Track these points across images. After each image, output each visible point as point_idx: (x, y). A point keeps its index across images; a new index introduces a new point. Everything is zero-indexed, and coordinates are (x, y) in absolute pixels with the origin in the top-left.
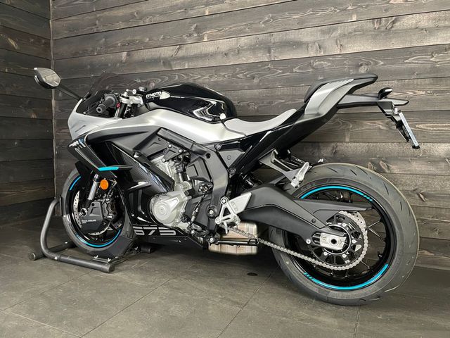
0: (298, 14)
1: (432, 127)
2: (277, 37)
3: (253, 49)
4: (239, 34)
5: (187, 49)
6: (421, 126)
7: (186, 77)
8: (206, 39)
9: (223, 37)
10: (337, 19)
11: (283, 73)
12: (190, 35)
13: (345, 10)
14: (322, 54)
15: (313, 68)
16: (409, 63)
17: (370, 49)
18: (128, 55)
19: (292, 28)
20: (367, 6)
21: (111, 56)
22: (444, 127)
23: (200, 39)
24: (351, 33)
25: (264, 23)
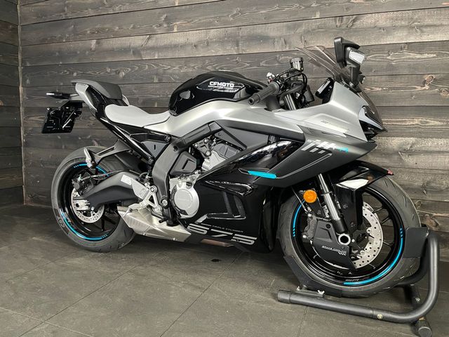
0: (264, 9)
2: (245, 31)
3: (222, 41)
4: (208, 26)
5: (157, 39)
7: (156, 67)
8: (175, 30)
9: (192, 29)
10: (302, 15)
11: (250, 66)
12: (160, 25)
14: (287, 49)
15: (279, 62)
18: (98, 43)
19: (260, 22)
21: (80, 44)
22: (397, 122)
24: (314, 30)
25: (232, 16)
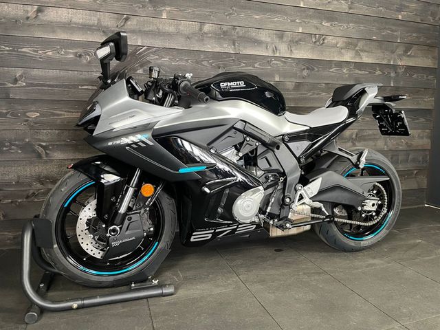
13: (294, 21)
16: (332, 72)
20: (309, 22)
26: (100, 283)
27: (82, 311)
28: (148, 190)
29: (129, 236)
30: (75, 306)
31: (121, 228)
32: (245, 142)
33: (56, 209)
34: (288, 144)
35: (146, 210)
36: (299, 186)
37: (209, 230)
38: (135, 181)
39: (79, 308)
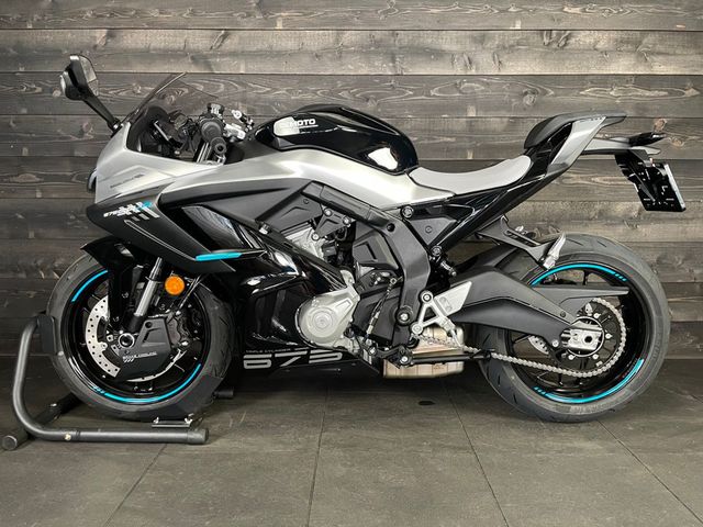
1: (610, 180)
6: (597, 179)
13: (506, 11)
16: (586, 96)
17: (537, 72)
23: (268, 25)
26: (120, 412)
27: (77, 445)
28: (175, 285)
29: (148, 350)
30: (68, 437)
31: (136, 337)
32: (324, 218)
33: (62, 303)
34: (412, 223)
35: (174, 316)
36: (427, 295)
37: (264, 353)
38: (155, 270)
39: (75, 440)
